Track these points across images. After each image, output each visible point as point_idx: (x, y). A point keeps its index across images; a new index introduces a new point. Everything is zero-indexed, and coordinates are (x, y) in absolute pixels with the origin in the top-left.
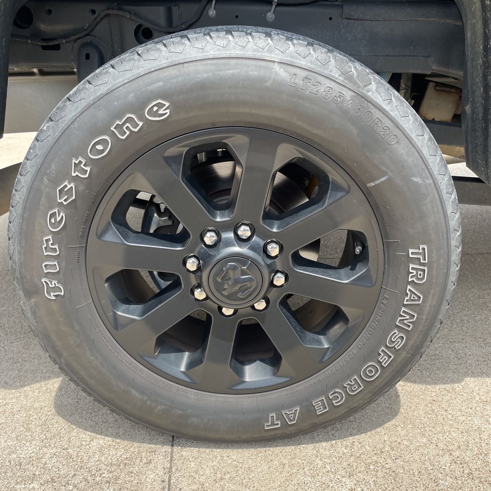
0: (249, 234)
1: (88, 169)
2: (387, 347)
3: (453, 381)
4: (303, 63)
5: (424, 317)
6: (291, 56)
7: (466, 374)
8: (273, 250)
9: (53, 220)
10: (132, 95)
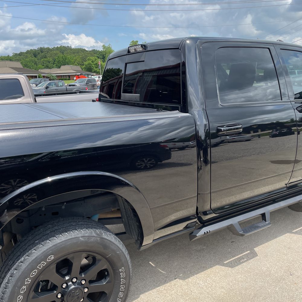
0: (76, 280)
1: (30, 280)
2: (119, 298)
3: (137, 298)
4: (87, 235)
5: (127, 286)
6: (83, 234)
7: (140, 294)
8: (83, 282)
9: (19, 299)
10: (43, 257)
